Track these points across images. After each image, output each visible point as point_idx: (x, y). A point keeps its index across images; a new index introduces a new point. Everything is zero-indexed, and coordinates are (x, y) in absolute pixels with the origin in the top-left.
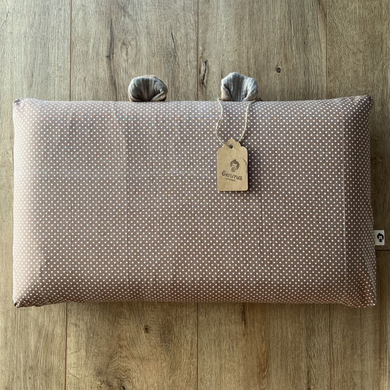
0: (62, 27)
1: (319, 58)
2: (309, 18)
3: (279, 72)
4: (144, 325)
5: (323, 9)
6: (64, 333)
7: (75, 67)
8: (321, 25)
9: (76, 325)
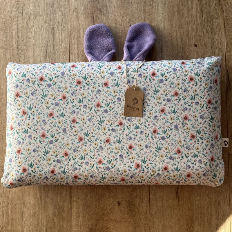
0: (64, 22)
1: (220, 38)
2: (214, 13)
3: (196, 47)
4: (117, 201)
5: (222, 8)
6: (70, 207)
7: (72, 46)
8: (221, 17)
9: (76, 202)
